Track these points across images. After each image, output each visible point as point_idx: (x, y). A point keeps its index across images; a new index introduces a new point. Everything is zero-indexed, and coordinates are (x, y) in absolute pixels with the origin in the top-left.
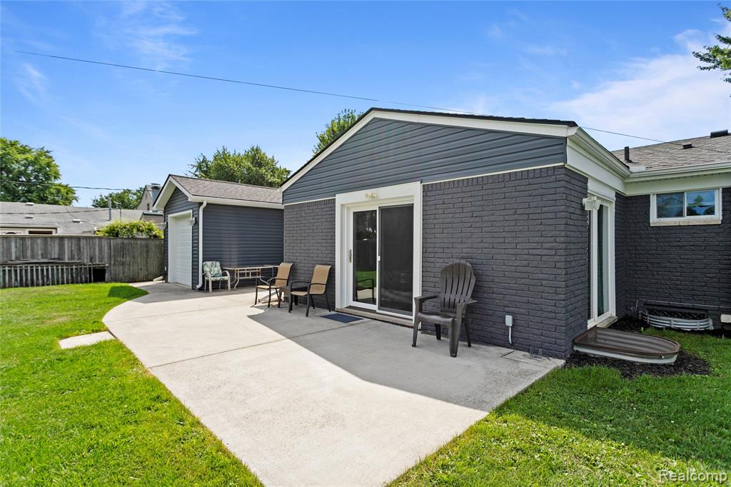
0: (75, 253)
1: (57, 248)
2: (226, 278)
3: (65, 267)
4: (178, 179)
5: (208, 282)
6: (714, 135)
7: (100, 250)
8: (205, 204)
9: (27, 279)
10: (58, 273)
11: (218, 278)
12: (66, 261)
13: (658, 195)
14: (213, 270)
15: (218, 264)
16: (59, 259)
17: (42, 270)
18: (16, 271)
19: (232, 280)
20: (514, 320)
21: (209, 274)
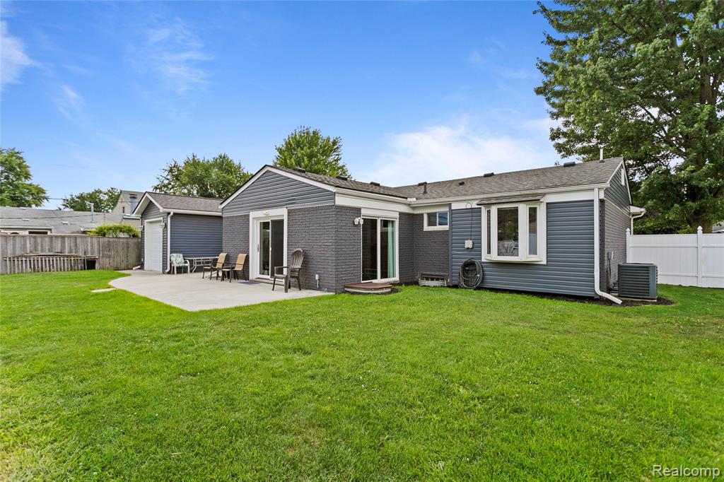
0: (73, 248)
1: (60, 245)
2: (186, 265)
3: (66, 259)
4: (152, 195)
5: (174, 268)
6: (486, 176)
7: (92, 246)
8: (172, 214)
9: (38, 267)
10: (60, 263)
11: (181, 265)
12: (67, 254)
13: (428, 214)
14: (178, 260)
15: (181, 255)
16: (61, 252)
17: (49, 260)
18: (30, 261)
19: (191, 266)
20: (320, 277)
21: (174, 262)
